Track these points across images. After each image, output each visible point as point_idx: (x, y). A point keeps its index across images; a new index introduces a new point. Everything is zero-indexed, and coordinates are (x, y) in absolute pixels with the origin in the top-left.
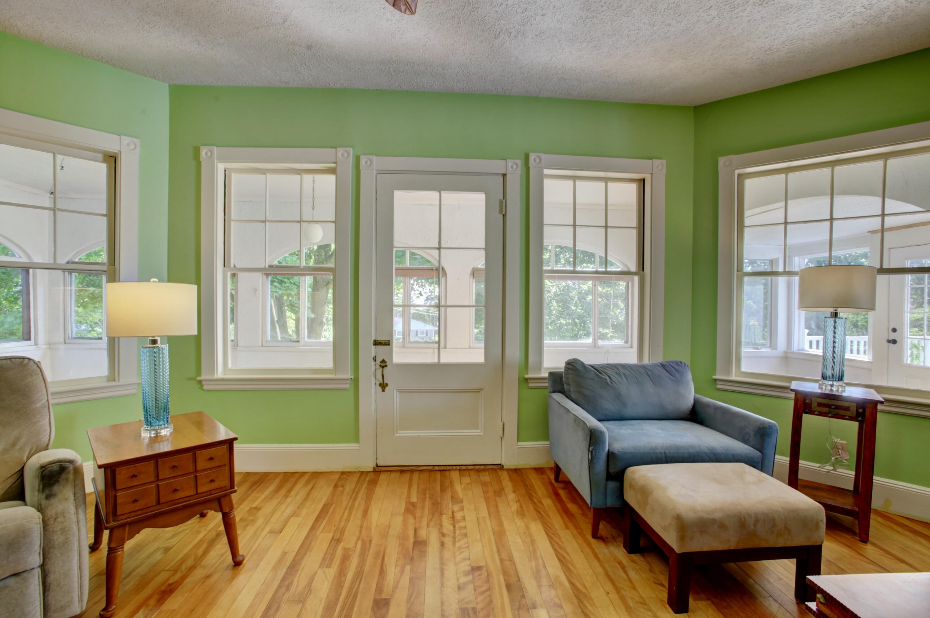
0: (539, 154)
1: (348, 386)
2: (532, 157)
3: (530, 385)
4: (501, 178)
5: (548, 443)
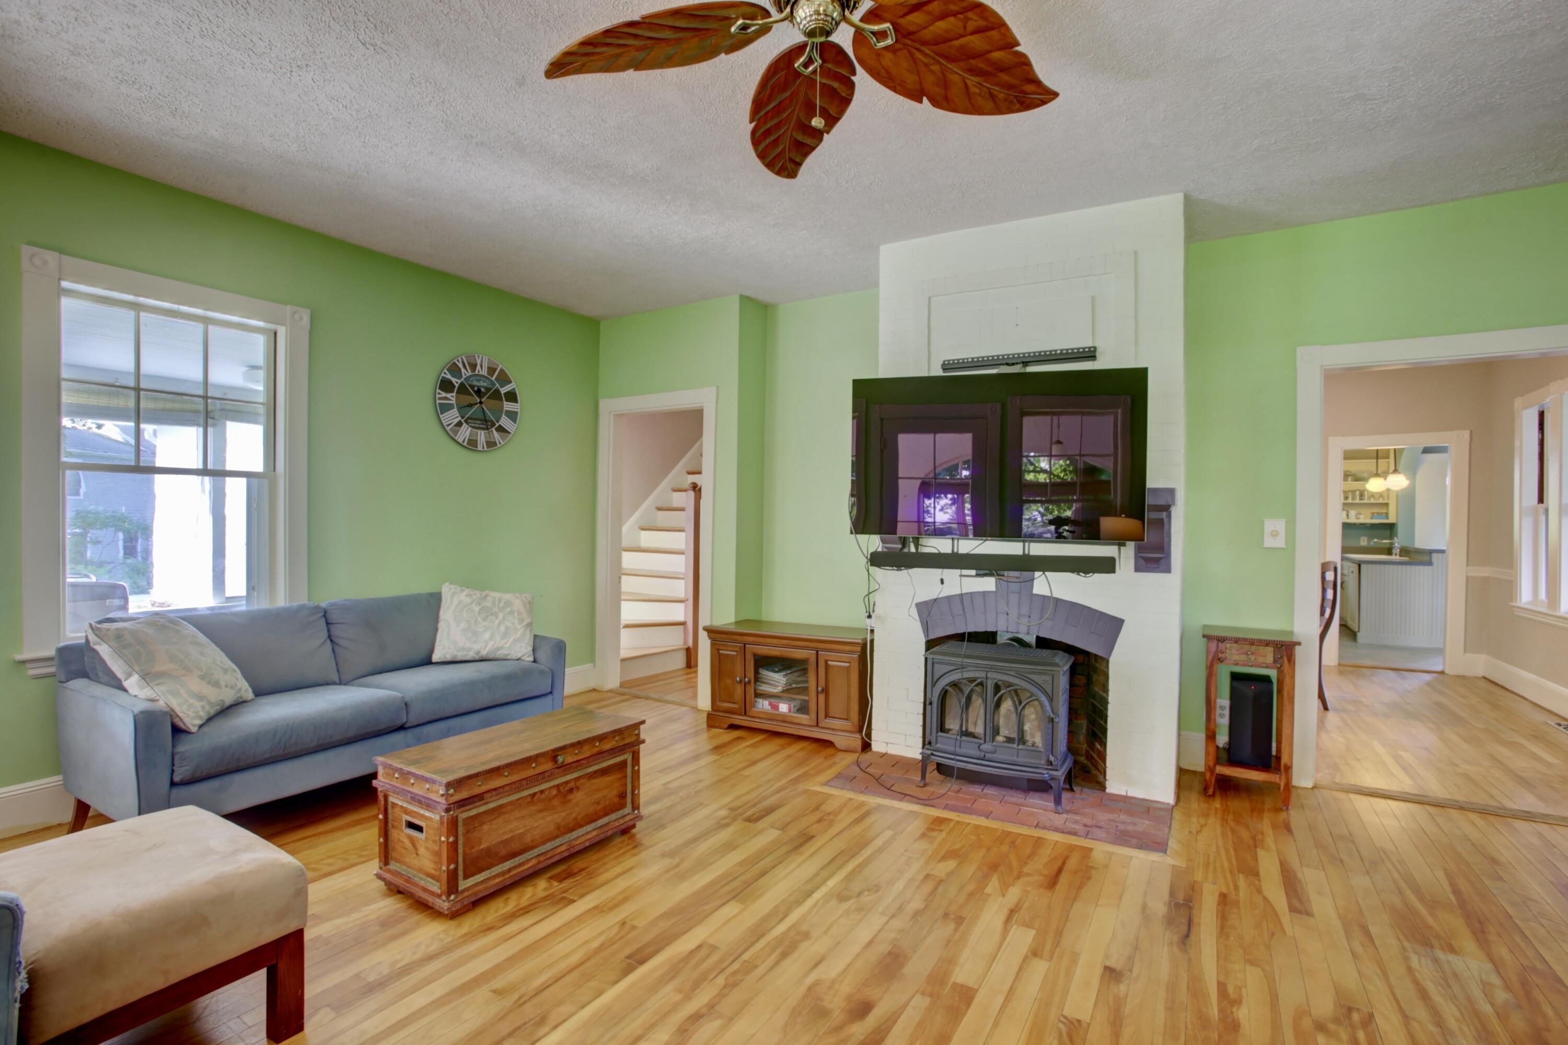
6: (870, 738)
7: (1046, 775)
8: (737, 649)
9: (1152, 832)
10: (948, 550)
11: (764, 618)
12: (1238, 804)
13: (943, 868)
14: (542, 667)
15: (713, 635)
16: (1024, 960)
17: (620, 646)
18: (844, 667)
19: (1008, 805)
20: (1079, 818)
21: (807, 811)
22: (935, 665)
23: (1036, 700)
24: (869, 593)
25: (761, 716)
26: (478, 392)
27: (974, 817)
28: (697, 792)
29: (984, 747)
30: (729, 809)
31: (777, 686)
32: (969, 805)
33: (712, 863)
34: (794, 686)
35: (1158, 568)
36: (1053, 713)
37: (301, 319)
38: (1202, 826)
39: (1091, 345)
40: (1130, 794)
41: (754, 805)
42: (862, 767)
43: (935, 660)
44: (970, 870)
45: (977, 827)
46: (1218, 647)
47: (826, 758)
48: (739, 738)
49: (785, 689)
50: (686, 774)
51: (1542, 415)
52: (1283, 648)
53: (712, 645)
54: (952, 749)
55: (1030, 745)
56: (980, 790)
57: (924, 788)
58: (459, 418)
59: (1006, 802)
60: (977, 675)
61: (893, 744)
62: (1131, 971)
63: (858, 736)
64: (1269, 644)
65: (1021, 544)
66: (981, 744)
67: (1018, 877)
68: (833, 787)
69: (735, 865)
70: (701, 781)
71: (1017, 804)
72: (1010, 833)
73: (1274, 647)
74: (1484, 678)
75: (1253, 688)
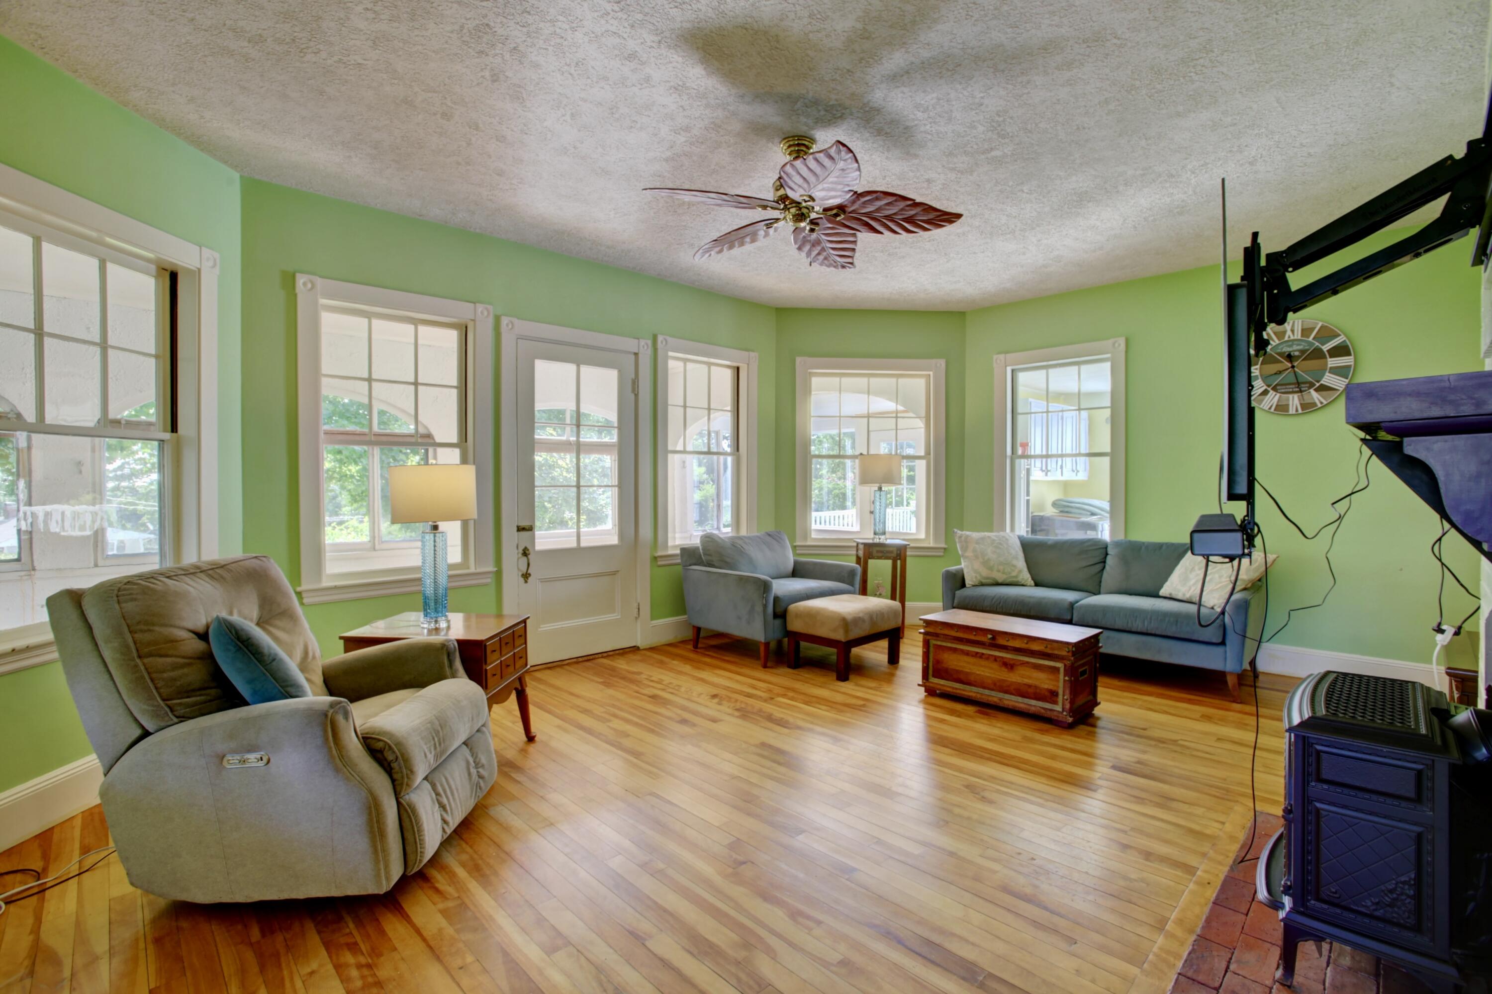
0: (665, 337)
1: (489, 580)
2: (660, 338)
3: (659, 563)
4: (633, 357)
5: (686, 616)
26: (1290, 357)
37: (1119, 345)
58: (1265, 387)
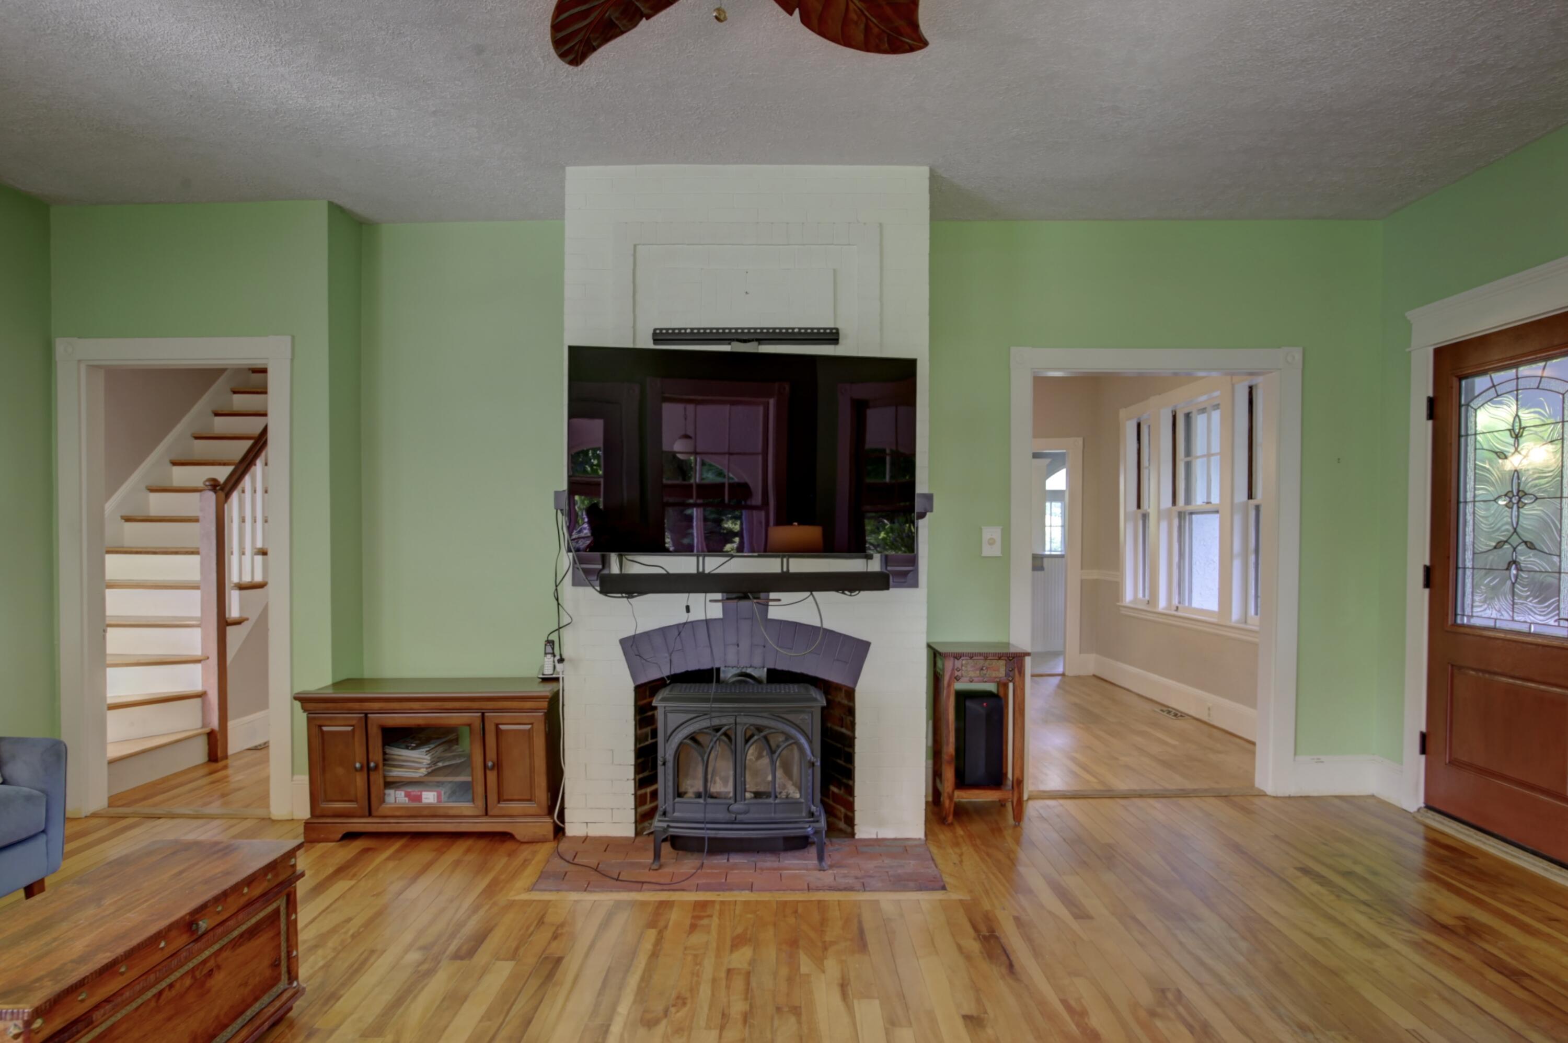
6: (563, 822)
7: (809, 829)
8: (354, 722)
9: (922, 871)
10: (692, 570)
11: (367, 674)
12: (978, 827)
13: (740, 958)
14: (26, 790)
15: (310, 706)
16: (887, 1034)
17: (106, 741)
18: (524, 731)
19: (765, 871)
20: (846, 872)
21: (532, 929)
22: (669, 715)
23: (794, 743)
24: (560, 628)
25: (398, 813)
27: (736, 893)
28: (353, 937)
29: (735, 807)
30: (420, 948)
31: (419, 768)
32: (724, 880)
33: (446, 1027)
34: (440, 764)
35: (905, 582)
36: (813, 755)
38: (961, 855)
39: (832, 326)
40: (880, 836)
41: (453, 936)
42: (567, 859)
43: (667, 709)
44: (770, 954)
45: (746, 903)
46: (954, 665)
47: (509, 855)
48: (366, 850)
49: (430, 770)
50: (320, 914)
51: (1139, 425)
52: (1015, 659)
53: (310, 720)
54: (700, 816)
55: (784, 797)
56: (726, 861)
57: (660, 871)
59: (762, 869)
60: (724, 721)
61: (595, 823)
62: (986, 1012)
63: (548, 820)
64: (1001, 657)
65: (779, 560)
66: (731, 805)
67: (825, 949)
68: (545, 890)
69: (481, 1021)
70: (349, 920)
71: (775, 869)
72: (786, 902)
73: (1006, 660)
74: (1094, 676)
75: (985, 704)
